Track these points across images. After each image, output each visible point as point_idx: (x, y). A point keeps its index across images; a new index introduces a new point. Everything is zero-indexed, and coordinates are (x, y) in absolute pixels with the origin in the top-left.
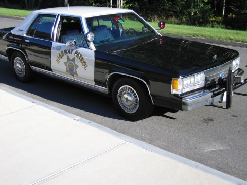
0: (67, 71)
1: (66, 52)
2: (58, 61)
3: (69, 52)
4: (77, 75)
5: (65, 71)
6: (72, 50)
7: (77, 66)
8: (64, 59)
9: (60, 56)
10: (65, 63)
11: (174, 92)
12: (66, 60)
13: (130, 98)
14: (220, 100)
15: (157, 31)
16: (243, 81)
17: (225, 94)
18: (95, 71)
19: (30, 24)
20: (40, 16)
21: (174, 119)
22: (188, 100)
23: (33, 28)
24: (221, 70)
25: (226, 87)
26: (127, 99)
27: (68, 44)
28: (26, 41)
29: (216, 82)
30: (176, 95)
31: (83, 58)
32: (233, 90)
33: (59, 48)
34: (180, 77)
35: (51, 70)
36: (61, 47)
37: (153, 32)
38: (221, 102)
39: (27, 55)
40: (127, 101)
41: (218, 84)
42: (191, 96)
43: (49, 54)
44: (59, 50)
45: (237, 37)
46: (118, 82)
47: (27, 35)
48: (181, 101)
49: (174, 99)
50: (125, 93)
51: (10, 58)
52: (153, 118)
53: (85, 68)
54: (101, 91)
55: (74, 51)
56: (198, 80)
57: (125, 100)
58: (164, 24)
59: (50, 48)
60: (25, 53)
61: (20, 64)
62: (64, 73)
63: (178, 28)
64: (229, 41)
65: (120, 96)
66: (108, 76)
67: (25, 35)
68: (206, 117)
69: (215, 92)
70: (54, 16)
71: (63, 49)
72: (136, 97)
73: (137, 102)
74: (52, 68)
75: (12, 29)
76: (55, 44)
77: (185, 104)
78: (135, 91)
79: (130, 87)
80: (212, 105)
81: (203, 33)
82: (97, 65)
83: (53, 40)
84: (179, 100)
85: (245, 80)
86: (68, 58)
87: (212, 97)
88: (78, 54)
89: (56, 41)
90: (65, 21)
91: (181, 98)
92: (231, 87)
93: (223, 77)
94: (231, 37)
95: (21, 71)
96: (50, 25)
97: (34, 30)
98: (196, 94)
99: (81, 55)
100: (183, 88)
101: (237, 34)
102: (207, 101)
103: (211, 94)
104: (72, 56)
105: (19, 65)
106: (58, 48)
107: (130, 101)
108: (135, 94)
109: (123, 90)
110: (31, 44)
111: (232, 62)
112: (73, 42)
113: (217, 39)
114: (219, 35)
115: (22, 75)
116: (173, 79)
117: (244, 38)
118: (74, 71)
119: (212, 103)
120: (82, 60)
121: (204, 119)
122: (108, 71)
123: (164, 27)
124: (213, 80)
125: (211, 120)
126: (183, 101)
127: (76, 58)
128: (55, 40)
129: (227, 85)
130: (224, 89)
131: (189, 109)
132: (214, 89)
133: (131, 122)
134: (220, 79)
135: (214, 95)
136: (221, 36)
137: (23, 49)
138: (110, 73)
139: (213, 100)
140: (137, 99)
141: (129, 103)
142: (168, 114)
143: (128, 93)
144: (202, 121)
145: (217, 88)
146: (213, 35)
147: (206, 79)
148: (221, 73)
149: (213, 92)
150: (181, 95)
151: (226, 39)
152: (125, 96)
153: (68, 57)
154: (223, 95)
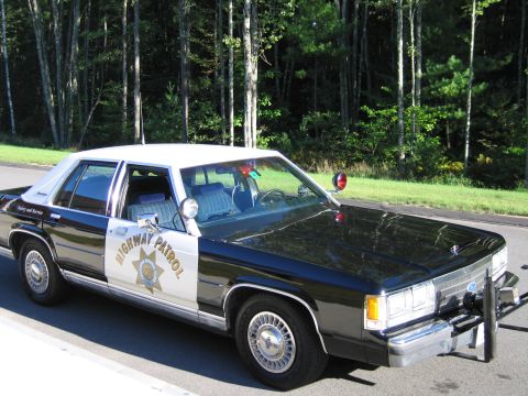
0: (137, 282)
1: (137, 239)
2: (120, 260)
3: (144, 240)
4: (160, 289)
5: (134, 282)
6: (151, 236)
7: (161, 271)
8: (134, 255)
9: (125, 249)
10: (136, 264)
11: (369, 325)
12: (138, 258)
13: (274, 340)
14: (470, 342)
15: (329, 195)
16: (517, 300)
17: (481, 327)
18: (200, 280)
19: (63, 180)
20: (85, 164)
21: (372, 384)
22: (400, 342)
23: (67, 189)
24: (469, 277)
25: (481, 314)
26: (268, 343)
27: (142, 222)
28: (53, 215)
29: (459, 302)
30: (375, 333)
31: (172, 253)
32: (498, 319)
33: (123, 231)
34: (383, 293)
35: (105, 279)
36: (126, 229)
37: (321, 196)
38: (472, 346)
39: (53, 247)
40: (268, 347)
41: (465, 306)
42: (408, 334)
43: (101, 243)
44: (123, 235)
45: (497, 204)
46: (248, 304)
47: (55, 203)
48: (386, 347)
49: (371, 342)
50: (264, 329)
51: (16, 252)
52: (327, 382)
53: (178, 274)
54: (212, 324)
55: (154, 239)
56: (420, 298)
57: (263, 345)
58: (344, 180)
59: (103, 231)
60: (50, 241)
61: (38, 266)
62: (131, 284)
63: (374, 187)
64: (483, 212)
65: (254, 336)
66: (227, 292)
67: (50, 205)
68: (441, 380)
69: (459, 325)
70: (113, 164)
71: (130, 235)
72: (288, 336)
73: (290, 349)
74: (107, 274)
75: (24, 190)
76: (114, 223)
77: (394, 352)
78: (286, 325)
79: (275, 316)
80: (453, 353)
81: (426, 196)
82: (203, 268)
83: (109, 215)
84: (382, 342)
85: (522, 297)
86: (142, 252)
87: (453, 335)
88: (164, 245)
89: (117, 216)
90: (136, 173)
91: (386, 339)
92: (493, 312)
93: (474, 292)
94: (486, 204)
95: (39, 281)
96: (104, 182)
97: (70, 193)
98: (419, 331)
99: (170, 248)
100: (389, 317)
101: (497, 197)
102: (442, 344)
103: (450, 329)
104: (149, 248)
105: (35, 268)
106: (121, 232)
107: (275, 346)
108: (286, 331)
109: (259, 322)
110: (64, 222)
111: (490, 259)
112: (153, 220)
113: (455, 208)
114: (459, 200)
115: (41, 288)
116: (368, 296)
117: (513, 205)
118: (154, 280)
119: (453, 349)
120: (171, 257)
121: (439, 385)
122: (227, 281)
123: (344, 186)
124: (454, 298)
125: (453, 386)
126: (390, 344)
127: (159, 254)
128: (113, 214)
129: (484, 310)
130: (477, 317)
131: (405, 362)
132: (456, 319)
133: (278, 393)
134: (469, 297)
135: (458, 331)
136: (464, 201)
137: (45, 234)
138: (231, 284)
139: (455, 343)
140: (290, 342)
141: (273, 351)
142: (357, 373)
143: (270, 329)
144: (432, 389)
145: (462, 316)
146: (447, 201)
147: (439, 298)
148: (468, 282)
149: (455, 323)
150: (386, 332)
151: (475, 208)
152: (265, 335)
153: (142, 249)
154: (475, 332)
